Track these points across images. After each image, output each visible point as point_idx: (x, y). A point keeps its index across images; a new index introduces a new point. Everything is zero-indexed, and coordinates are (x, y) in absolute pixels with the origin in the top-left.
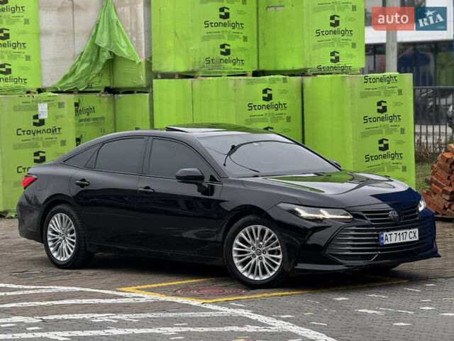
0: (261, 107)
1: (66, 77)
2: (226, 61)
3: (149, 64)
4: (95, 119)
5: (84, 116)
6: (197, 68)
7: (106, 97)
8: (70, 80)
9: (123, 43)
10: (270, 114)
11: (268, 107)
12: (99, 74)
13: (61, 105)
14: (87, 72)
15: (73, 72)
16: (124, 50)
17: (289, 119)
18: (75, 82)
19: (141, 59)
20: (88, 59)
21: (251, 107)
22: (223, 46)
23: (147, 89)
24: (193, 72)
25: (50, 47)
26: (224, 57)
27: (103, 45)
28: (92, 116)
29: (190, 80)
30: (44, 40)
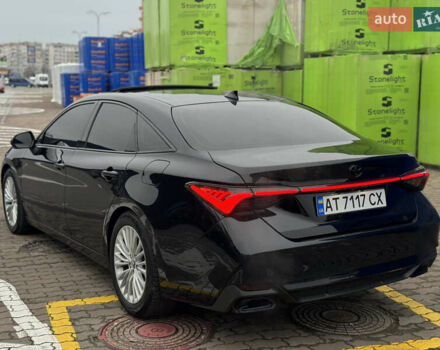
0: (382, 80)
1: (246, 58)
2: (359, 43)
3: (302, 47)
4: (267, 89)
5: (259, 86)
6: (333, 48)
7: (276, 74)
8: (249, 60)
9: (288, 32)
10: (389, 86)
11: (388, 80)
12: (272, 56)
13: (231, 77)
14: (263, 54)
15: (252, 54)
16: (288, 37)
17: (407, 90)
18: (253, 61)
19: (298, 44)
20: (264, 44)
21: (372, 79)
22: (357, 31)
23: (301, 67)
24: (331, 51)
25: (234, 35)
26: (358, 40)
27: (275, 34)
28: (265, 86)
29: (327, 58)
30: (230, 30)
